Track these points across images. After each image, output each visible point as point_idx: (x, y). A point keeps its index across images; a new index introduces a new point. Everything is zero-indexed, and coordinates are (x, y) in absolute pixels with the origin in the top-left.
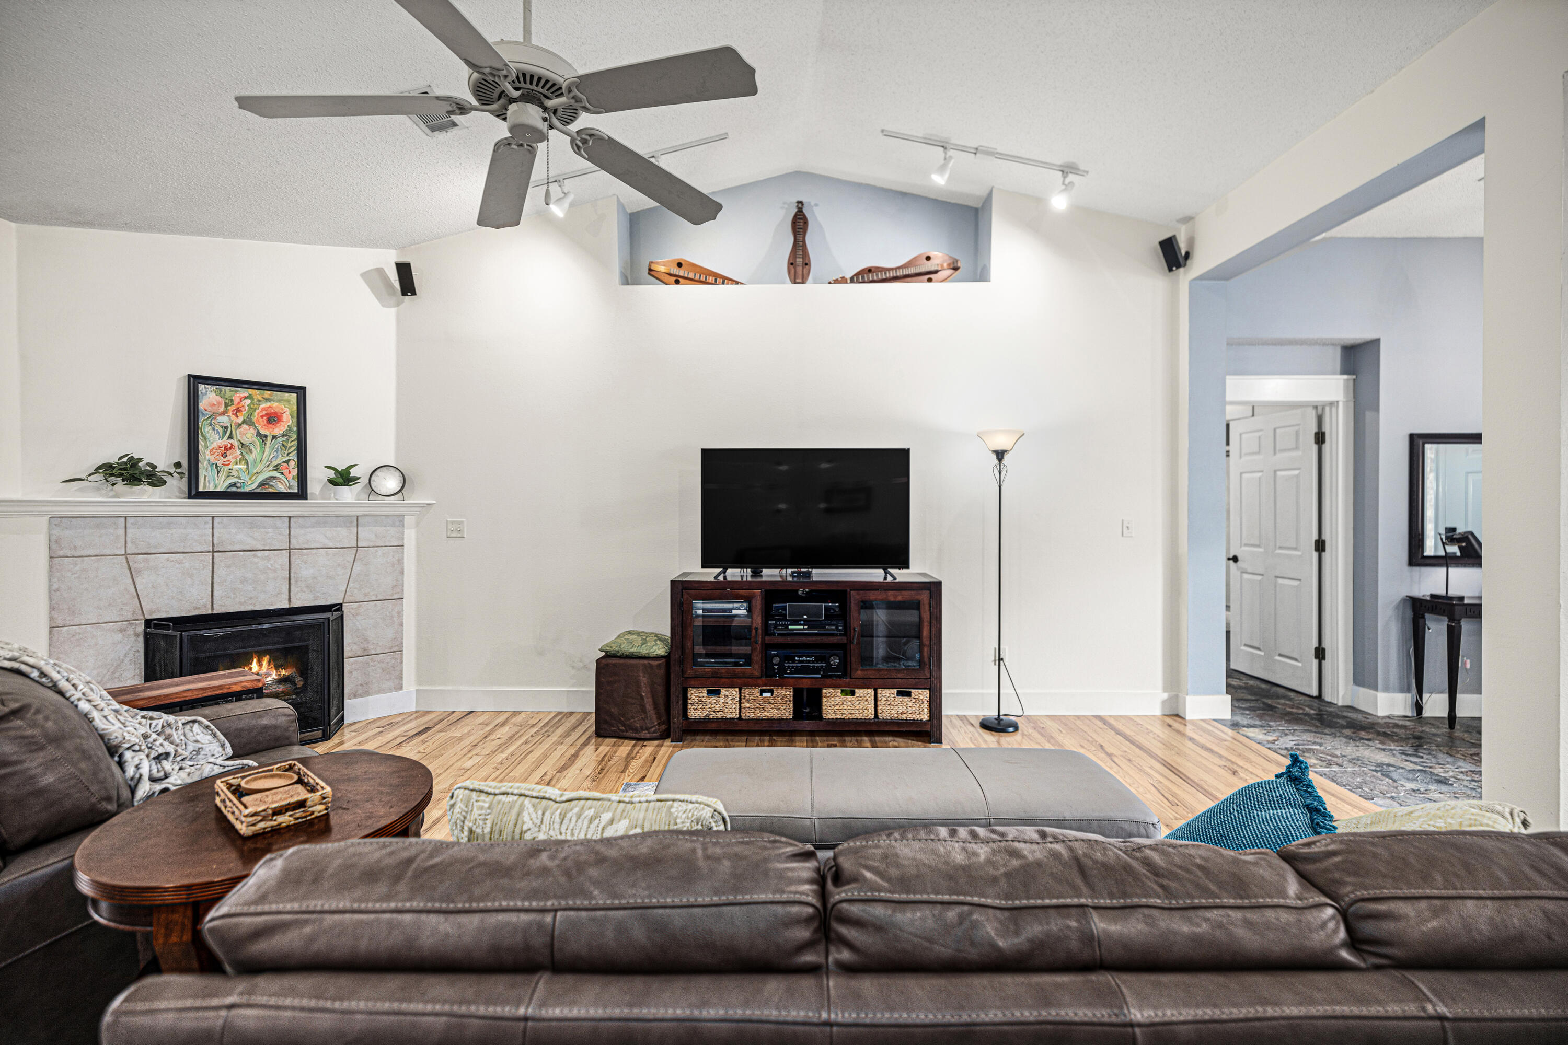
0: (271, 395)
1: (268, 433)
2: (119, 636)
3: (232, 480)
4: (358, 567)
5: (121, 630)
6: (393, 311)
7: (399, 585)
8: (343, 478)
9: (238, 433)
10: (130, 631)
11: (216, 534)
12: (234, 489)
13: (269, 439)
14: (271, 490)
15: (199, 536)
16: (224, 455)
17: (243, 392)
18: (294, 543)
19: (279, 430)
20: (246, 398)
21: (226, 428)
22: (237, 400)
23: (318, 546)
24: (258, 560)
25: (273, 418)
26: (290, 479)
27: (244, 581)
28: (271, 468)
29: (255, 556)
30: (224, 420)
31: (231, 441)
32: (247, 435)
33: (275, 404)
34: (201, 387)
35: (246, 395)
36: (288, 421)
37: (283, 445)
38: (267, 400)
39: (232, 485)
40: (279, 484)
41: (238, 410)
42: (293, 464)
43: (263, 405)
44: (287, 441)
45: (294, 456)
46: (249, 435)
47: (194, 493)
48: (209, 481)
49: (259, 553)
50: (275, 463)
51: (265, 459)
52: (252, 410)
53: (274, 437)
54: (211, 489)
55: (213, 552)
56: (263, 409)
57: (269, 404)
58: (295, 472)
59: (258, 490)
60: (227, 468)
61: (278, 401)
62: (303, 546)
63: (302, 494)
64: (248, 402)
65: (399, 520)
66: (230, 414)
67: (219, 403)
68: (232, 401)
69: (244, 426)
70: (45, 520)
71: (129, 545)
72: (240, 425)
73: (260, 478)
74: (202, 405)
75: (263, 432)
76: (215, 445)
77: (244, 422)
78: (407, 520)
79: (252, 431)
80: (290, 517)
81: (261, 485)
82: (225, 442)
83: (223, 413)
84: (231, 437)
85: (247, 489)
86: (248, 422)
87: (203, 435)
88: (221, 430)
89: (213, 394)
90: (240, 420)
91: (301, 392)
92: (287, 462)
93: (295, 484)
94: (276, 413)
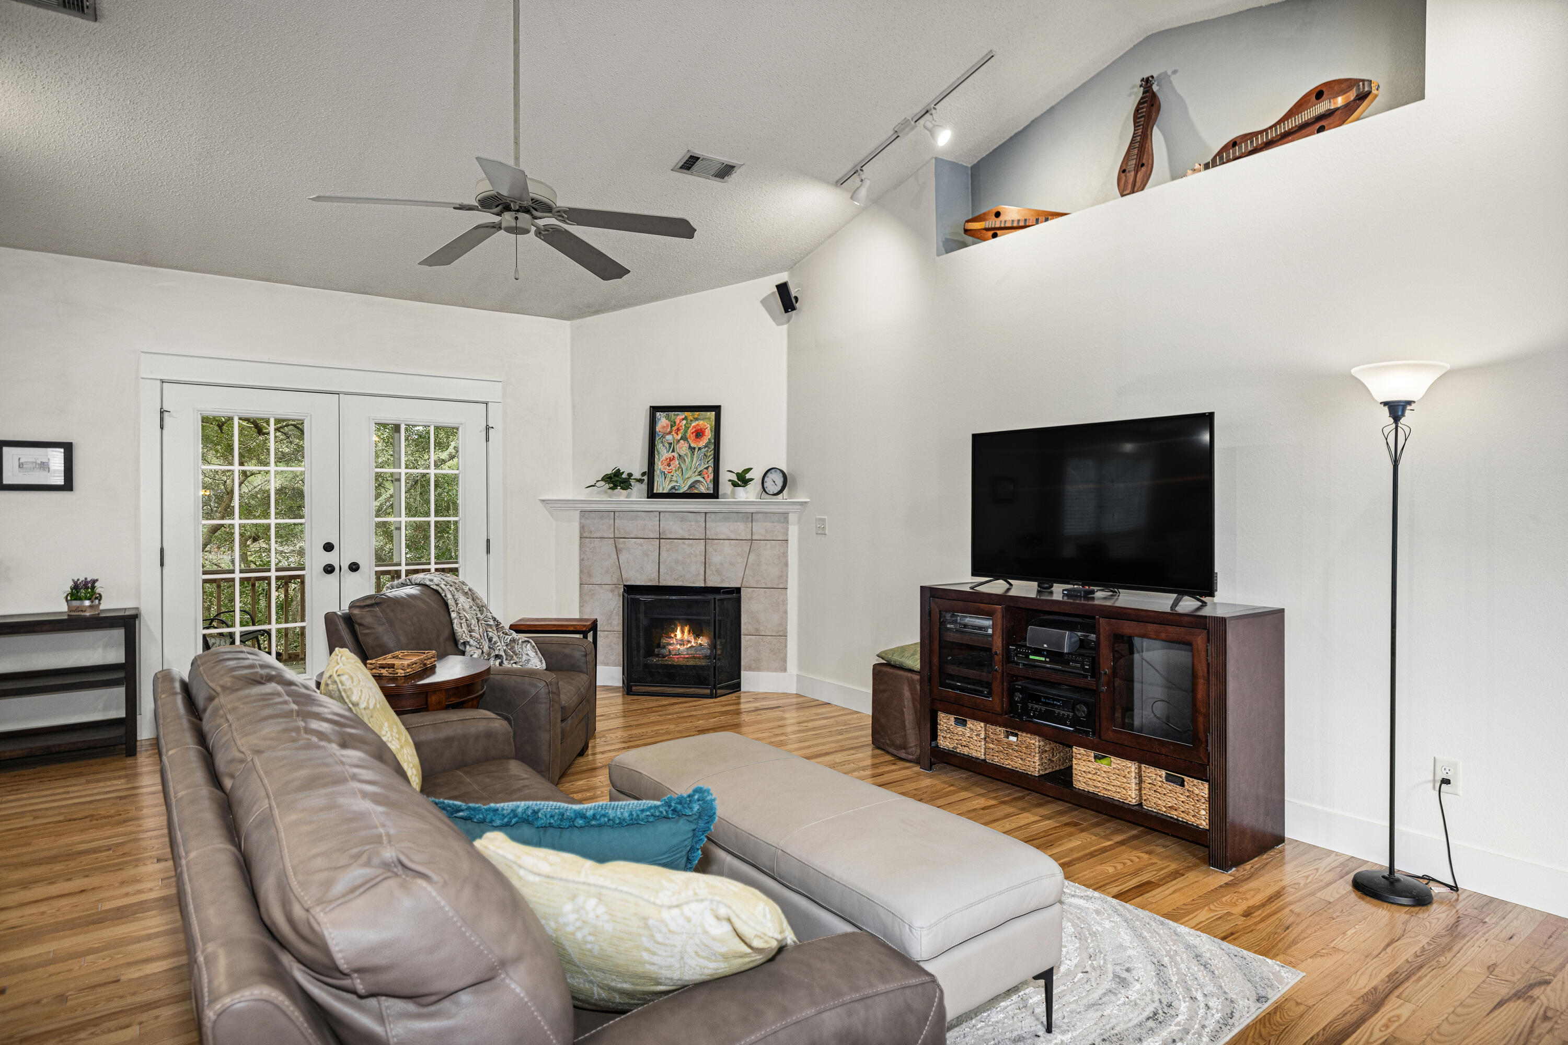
0: (699, 415)
1: (695, 446)
2: (610, 595)
3: (673, 484)
4: (752, 557)
5: (612, 591)
6: (785, 327)
7: (784, 577)
8: (742, 480)
9: (677, 447)
10: (616, 593)
11: (661, 526)
12: (674, 491)
13: (697, 450)
14: (696, 491)
15: (650, 526)
16: (669, 465)
17: (682, 415)
18: (709, 535)
19: (702, 443)
20: (683, 419)
21: (671, 444)
22: (678, 422)
23: (724, 537)
24: (684, 546)
25: (699, 434)
26: (708, 482)
27: (677, 562)
28: (696, 474)
29: (683, 543)
30: (669, 438)
31: (673, 454)
32: (683, 448)
33: (701, 422)
34: (658, 414)
35: (683, 417)
36: (709, 434)
37: (705, 455)
38: (696, 419)
39: (673, 488)
40: (701, 487)
41: (678, 429)
42: (711, 470)
43: (693, 424)
44: (707, 451)
45: (711, 463)
46: (684, 449)
47: (652, 495)
48: (662, 486)
49: (687, 541)
50: (699, 470)
51: (693, 467)
52: (687, 428)
53: (700, 449)
54: (660, 491)
55: (660, 539)
56: (694, 427)
57: (697, 422)
58: (711, 477)
59: (688, 492)
60: (670, 474)
61: (703, 419)
62: (714, 537)
63: (715, 495)
64: (684, 422)
65: (784, 518)
66: (673, 433)
67: (667, 425)
68: (675, 423)
69: (682, 441)
70: (578, 513)
71: (616, 531)
72: (678, 441)
73: (690, 482)
74: (658, 428)
75: (692, 445)
76: (664, 458)
77: (682, 438)
78: (792, 518)
79: (687, 445)
80: (706, 513)
81: (691, 487)
82: (670, 455)
83: (670, 433)
84: (673, 451)
85: (681, 491)
86: (684, 438)
87: (658, 451)
88: (668, 446)
89: (664, 419)
90: (679, 437)
91: (717, 409)
92: (707, 468)
93: (711, 486)
94: (701, 429)
